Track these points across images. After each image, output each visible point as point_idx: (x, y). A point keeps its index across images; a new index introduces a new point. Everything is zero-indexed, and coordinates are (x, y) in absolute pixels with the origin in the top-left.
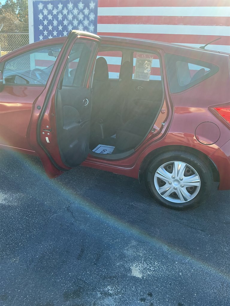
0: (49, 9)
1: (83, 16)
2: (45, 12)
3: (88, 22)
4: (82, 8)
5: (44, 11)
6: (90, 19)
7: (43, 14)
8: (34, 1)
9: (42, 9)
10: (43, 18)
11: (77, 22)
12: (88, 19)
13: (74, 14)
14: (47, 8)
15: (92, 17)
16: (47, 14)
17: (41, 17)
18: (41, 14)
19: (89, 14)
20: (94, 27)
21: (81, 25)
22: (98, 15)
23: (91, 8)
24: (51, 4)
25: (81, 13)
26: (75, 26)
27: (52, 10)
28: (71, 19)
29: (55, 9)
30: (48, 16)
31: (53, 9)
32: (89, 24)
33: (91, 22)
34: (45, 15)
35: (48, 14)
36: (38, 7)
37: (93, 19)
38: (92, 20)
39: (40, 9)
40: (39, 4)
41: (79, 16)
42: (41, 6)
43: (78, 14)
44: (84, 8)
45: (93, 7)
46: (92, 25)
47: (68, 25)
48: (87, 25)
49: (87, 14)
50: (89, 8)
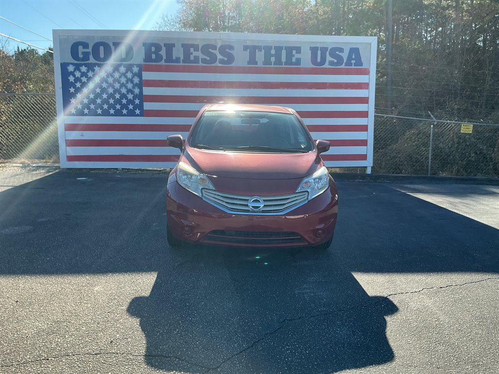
0: (83, 71)
1: (125, 79)
2: (78, 74)
3: (132, 85)
4: (124, 72)
5: (75, 73)
6: (135, 82)
7: (74, 76)
8: (62, 62)
9: (73, 71)
10: (74, 80)
11: (119, 85)
12: (132, 82)
13: (115, 77)
14: (80, 70)
15: (136, 80)
16: (79, 76)
17: (71, 79)
18: (71, 76)
19: (133, 78)
20: (139, 90)
21: (124, 88)
22: (143, 79)
23: (134, 72)
24: (85, 66)
25: (123, 77)
26: (117, 89)
27: (86, 71)
28: (112, 82)
29: (90, 72)
30: (82, 78)
31: (88, 71)
32: (134, 87)
33: (135, 85)
34: (78, 77)
35: (82, 76)
36: (67, 69)
37: (138, 82)
38: (137, 84)
39: (70, 71)
40: (68, 66)
41: (121, 79)
42: (71, 68)
43: (120, 77)
44: (127, 72)
45: (137, 72)
46: (136, 88)
47: (108, 87)
48: (131, 88)
49: (131, 77)
50: (132, 72)
